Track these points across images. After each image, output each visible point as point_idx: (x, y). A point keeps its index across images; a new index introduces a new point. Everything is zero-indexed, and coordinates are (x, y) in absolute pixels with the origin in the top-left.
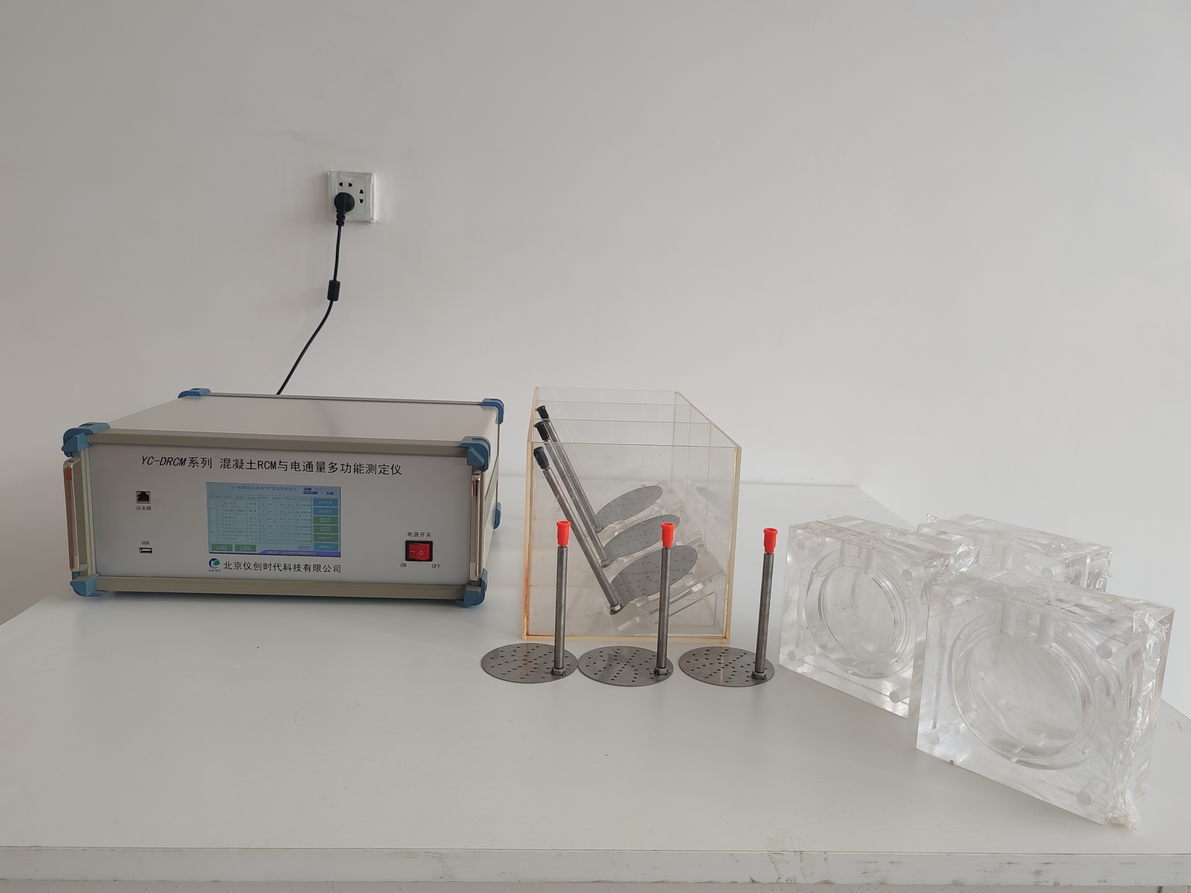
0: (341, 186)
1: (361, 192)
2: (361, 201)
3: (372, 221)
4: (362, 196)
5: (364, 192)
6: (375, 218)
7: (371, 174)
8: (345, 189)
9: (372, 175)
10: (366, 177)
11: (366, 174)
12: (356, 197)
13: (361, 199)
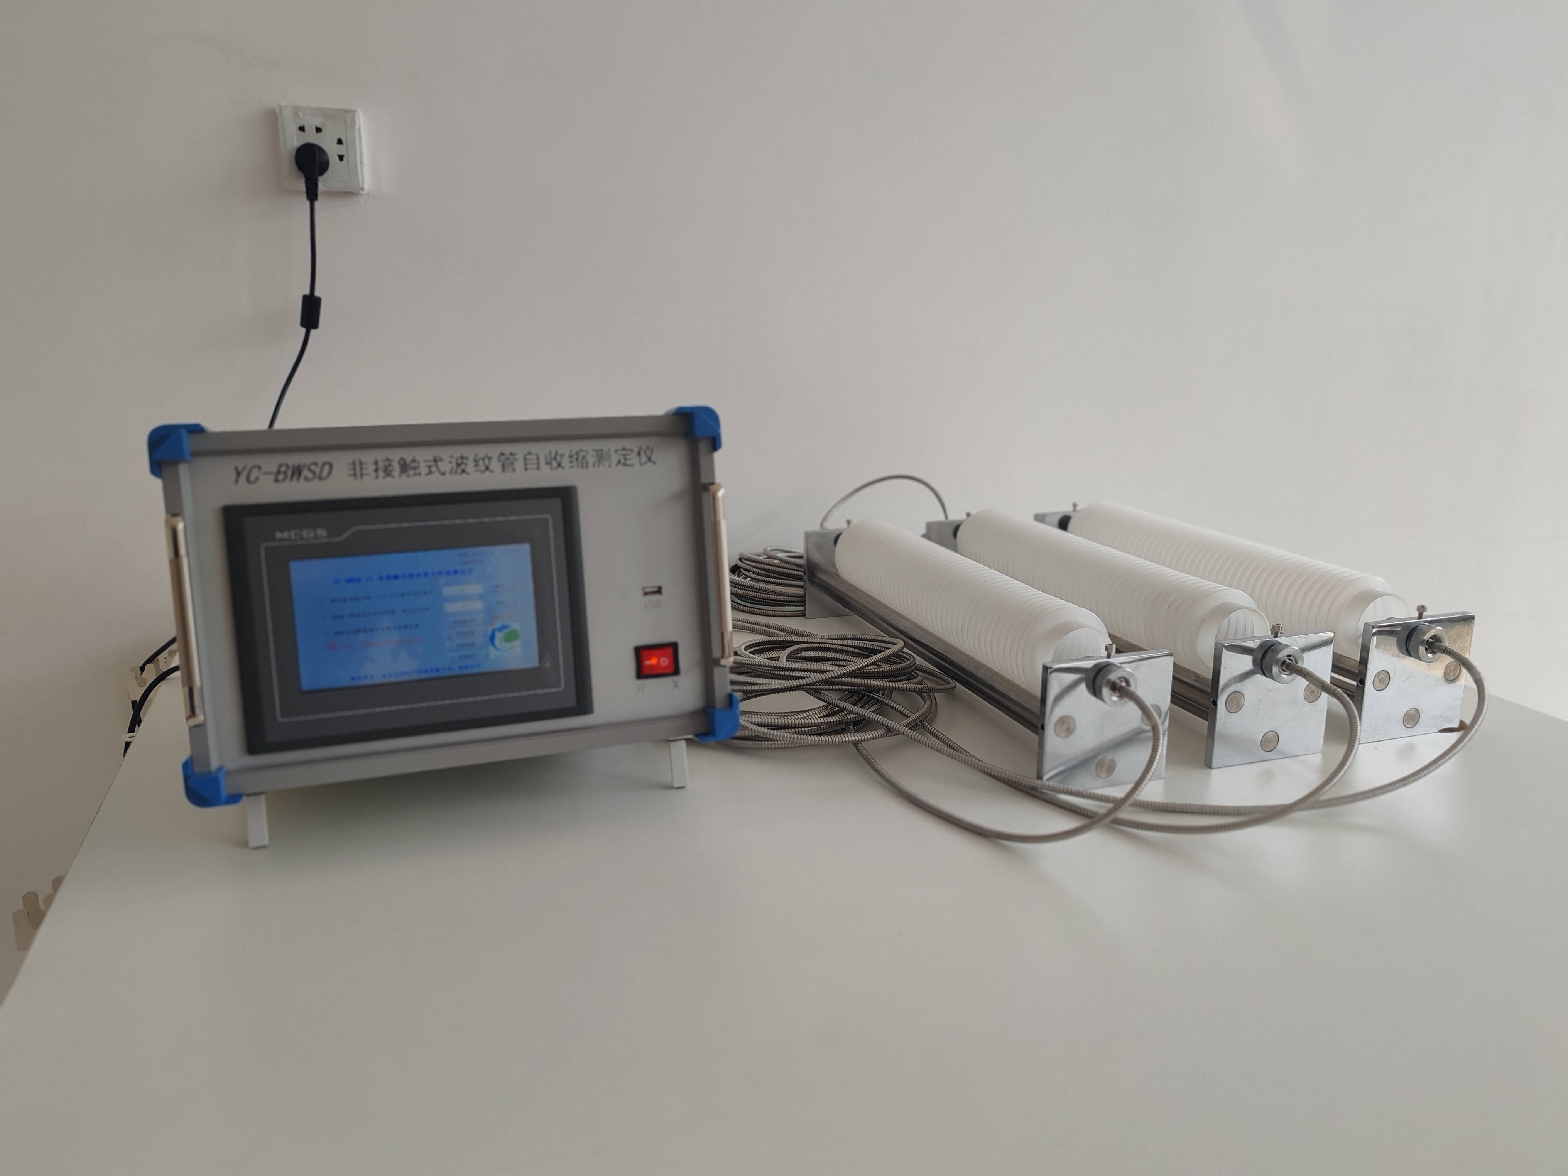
0: (302, 133)
1: (340, 142)
2: (341, 158)
3: (362, 192)
4: (341, 149)
5: (344, 141)
6: (366, 187)
7: (353, 112)
8: (311, 137)
9: (357, 114)
10: (346, 117)
11: (346, 111)
12: (332, 150)
13: (341, 153)
